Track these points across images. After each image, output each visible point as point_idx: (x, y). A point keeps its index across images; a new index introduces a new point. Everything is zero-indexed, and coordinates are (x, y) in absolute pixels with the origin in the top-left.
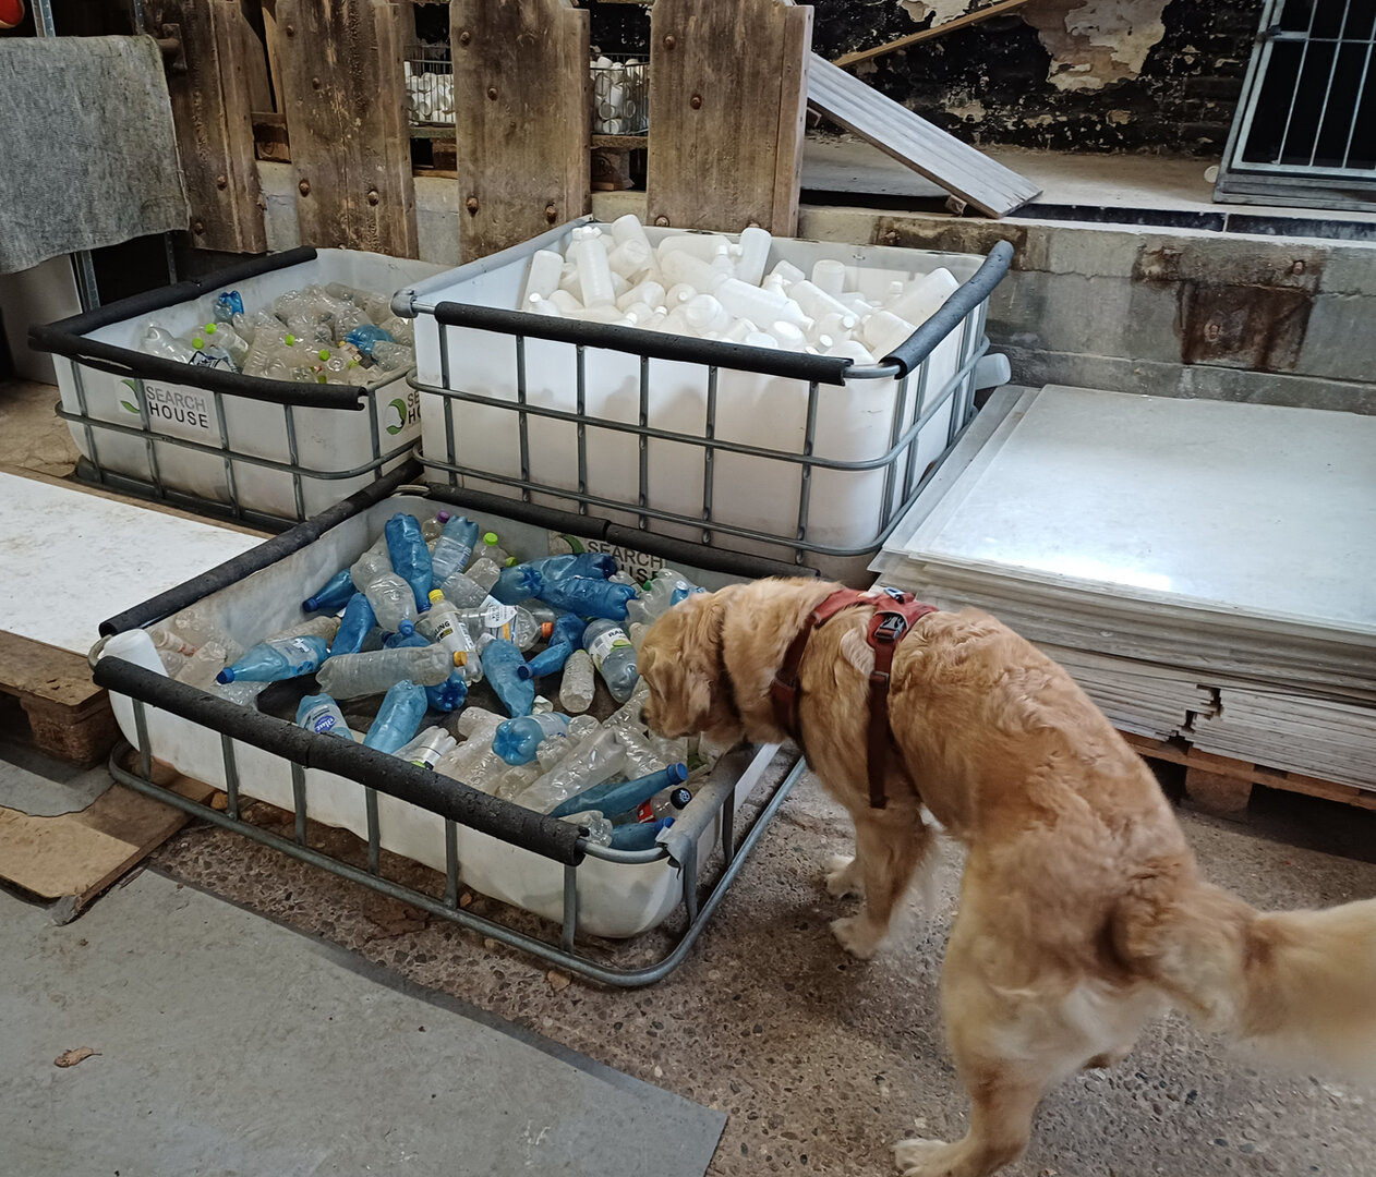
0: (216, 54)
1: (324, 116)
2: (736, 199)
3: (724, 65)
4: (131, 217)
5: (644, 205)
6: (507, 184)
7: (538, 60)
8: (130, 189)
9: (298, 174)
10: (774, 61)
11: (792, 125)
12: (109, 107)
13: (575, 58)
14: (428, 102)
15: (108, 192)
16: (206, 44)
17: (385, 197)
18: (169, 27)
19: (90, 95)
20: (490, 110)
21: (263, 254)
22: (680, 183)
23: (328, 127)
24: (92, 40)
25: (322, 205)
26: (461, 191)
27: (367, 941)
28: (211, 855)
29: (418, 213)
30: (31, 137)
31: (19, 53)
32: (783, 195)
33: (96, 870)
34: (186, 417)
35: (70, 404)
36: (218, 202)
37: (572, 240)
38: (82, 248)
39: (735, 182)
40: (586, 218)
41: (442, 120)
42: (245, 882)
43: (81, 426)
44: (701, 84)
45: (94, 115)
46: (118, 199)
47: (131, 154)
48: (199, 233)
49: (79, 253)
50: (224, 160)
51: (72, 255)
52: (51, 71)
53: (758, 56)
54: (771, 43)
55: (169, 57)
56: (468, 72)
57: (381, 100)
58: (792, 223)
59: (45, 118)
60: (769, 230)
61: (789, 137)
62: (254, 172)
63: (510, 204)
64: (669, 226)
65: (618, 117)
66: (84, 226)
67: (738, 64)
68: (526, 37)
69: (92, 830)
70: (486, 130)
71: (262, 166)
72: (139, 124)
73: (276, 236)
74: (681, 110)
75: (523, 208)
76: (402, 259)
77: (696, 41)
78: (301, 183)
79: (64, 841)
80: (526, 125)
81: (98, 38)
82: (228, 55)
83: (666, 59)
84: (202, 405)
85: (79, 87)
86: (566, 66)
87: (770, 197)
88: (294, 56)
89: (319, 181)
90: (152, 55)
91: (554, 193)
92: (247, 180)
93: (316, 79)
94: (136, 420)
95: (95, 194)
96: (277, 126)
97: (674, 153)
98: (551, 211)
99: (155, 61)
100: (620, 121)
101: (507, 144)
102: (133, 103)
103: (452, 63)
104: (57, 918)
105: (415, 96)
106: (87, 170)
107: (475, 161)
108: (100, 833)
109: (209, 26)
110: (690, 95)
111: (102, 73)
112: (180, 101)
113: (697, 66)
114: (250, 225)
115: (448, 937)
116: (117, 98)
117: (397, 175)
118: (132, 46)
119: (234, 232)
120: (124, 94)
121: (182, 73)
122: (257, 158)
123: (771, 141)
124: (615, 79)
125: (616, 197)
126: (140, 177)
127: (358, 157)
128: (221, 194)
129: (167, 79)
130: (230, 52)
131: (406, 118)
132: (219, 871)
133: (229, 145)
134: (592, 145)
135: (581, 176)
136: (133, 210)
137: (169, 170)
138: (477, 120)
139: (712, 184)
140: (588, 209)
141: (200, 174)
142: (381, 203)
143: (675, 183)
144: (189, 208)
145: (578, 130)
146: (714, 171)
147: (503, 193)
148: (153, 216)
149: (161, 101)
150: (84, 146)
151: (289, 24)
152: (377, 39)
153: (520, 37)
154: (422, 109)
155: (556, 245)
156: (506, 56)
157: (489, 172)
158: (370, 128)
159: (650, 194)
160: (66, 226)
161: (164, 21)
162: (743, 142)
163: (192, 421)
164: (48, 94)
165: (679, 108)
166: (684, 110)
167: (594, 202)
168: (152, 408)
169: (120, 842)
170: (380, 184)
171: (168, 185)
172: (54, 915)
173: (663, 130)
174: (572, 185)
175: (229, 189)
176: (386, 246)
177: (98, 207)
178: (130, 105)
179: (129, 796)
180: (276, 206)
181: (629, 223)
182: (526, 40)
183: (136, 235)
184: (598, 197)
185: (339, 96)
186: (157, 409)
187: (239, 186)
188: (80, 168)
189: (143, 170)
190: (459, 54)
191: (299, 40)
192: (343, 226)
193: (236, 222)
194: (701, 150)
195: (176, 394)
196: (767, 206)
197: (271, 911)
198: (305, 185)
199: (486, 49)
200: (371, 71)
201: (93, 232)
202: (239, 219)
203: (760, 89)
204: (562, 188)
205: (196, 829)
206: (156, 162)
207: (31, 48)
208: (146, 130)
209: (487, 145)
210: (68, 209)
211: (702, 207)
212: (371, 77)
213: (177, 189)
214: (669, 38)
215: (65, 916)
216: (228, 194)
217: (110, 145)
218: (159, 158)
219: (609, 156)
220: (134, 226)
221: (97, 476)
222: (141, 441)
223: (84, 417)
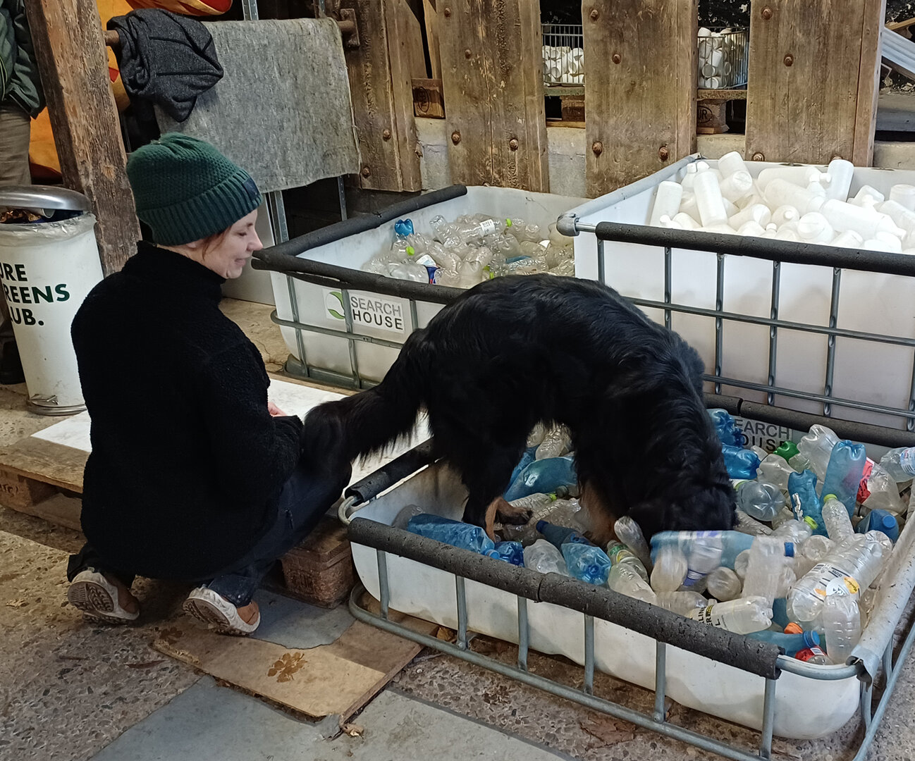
0: (384, 31)
1: (474, 80)
2: (822, 137)
3: (813, 31)
4: (316, 164)
5: (743, 144)
6: (627, 130)
7: (654, 30)
8: (315, 141)
9: (450, 127)
10: (856, 27)
11: (870, 77)
12: (300, 76)
13: (687, 28)
14: (559, 67)
15: (298, 144)
16: (376, 25)
17: (523, 144)
18: (345, 11)
19: (286, 67)
20: (614, 71)
21: (418, 193)
22: (774, 126)
23: (477, 88)
24: (288, 22)
25: (470, 151)
26: (588, 137)
27: (587, 750)
28: (443, 678)
29: (549, 156)
30: (240, 101)
31: (233, 33)
32: (863, 132)
33: (352, 692)
34: (384, 321)
35: (284, 312)
36: (382, 150)
37: (686, 173)
38: (277, 189)
39: (821, 124)
40: (695, 156)
41: (570, 81)
42: (475, 701)
43: (293, 330)
44: (793, 46)
45: (289, 82)
46: (306, 149)
47: (316, 113)
48: (366, 176)
49: (272, 193)
50: (389, 117)
51: (267, 194)
52: (257, 47)
53: (842, 22)
54: (853, 12)
55: (346, 35)
56: (596, 42)
57: (522, 66)
58: (869, 156)
59: (251, 84)
60: (851, 160)
61: (868, 87)
62: (413, 126)
63: (629, 147)
64: (764, 161)
65: (717, 75)
66: (279, 171)
67: (825, 29)
68: (647, 13)
69: (343, 659)
70: (610, 89)
71: (420, 122)
72: (323, 89)
73: (429, 178)
74: (776, 67)
75: (639, 151)
76: (538, 193)
77: (789, 11)
78: (453, 134)
79: (322, 669)
80: (644, 83)
81: (292, 20)
82: (394, 31)
83: (763, 27)
84: (399, 311)
85: (278, 60)
86: (679, 35)
87: (852, 134)
88: (450, 32)
89: (468, 131)
90: (333, 34)
91: (666, 136)
92: (408, 133)
93: (468, 51)
94: (342, 324)
95: (289, 144)
96: (431, 89)
97: (769, 101)
98: (664, 151)
99: (336, 39)
100: (720, 79)
101: (628, 98)
102: (318, 72)
103: (583, 35)
104: (324, 734)
105: (548, 63)
106: (283, 126)
107: (600, 113)
108: (350, 663)
109: (379, 10)
110: (784, 55)
111: (296, 48)
112: (354, 70)
113: (789, 32)
114: (409, 169)
115: (654, 746)
116: (307, 69)
117: (535, 126)
118: (318, 26)
119: (396, 175)
120: (312, 65)
121: (355, 48)
122: (415, 115)
123: (852, 90)
124: (716, 45)
125: (719, 138)
126: (323, 131)
127: (502, 113)
128: (386, 145)
129: (345, 53)
130: (397, 31)
131: (542, 81)
132: (452, 693)
133: (394, 105)
134: (698, 97)
135: (690, 122)
136: (317, 157)
137: (345, 126)
138: (603, 80)
139: (802, 128)
140: (694, 150)
141: (368, 129)
142: (520, 148)
143: (771, 126)
144: (360, 157)
145: (688, 86)
146: (804, 116)
147: (623, 138)
148: (331, 162)
149: (340, 70)
150: (280, 107)
151: (447, 6)
152: (521, 17)
153: (640, 13)
154: (554, 73)
155: (673, 177)
156: (628, 28)
157: (612, 122)
158: (512, 89)
159: (749, 135)
160: (264, 171)
161: (342, 6)
162: (828, 91)
163: (389, 324)
164: (254, 66)
165: (775, 64)
166: (778, 67)
167: (699, 143)
168: (355, 315)
169: (368, 668)
170: (519, 134)
171: (344, 137)
172: (321, 731)
173: (760, 84)
174: (682, 129)
175: (392, 140)
176: (523, 183)
177: (291, 155)
178: (316, 74)
179: (370, 630)
180: (430, 154)
181: (734, 158)
182: (646, 15)
183: (318, 179)
184: (703, 139)
185: (487, 64)
186: (359, 315)
187: (401, 138)
188: (277, 124)
189: (325, 126)
190: (589, 29)
191: (454, 19)
192: (488, 168)
193: (398, 167)
194: (792, 99)
195: (376, 302)
196: (848, 144)
197: (501, 725)
198: (456, 136)
199: (611, 23)
200: (514, 43)
201: (286, 176)
202: (400, 165)
203: (843, 49)
204: (673, 133)
205: (427, 657)
206: (335, 119)
207: (241, 29)
208: (328, 93)
209: (611, 100)
210: (267, 157)
211: (793, 145)
212: (514, 48)
213: (351, 142)
214: (766, 10)
215: (331, 731)
216: (392, 145)
217: (301, 106)
218: (337, 116)
219: (710, 106)
220: (318, 170)
221: (305, 371)
222: (344, 342)
223: (296, 323)
